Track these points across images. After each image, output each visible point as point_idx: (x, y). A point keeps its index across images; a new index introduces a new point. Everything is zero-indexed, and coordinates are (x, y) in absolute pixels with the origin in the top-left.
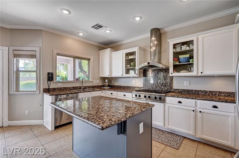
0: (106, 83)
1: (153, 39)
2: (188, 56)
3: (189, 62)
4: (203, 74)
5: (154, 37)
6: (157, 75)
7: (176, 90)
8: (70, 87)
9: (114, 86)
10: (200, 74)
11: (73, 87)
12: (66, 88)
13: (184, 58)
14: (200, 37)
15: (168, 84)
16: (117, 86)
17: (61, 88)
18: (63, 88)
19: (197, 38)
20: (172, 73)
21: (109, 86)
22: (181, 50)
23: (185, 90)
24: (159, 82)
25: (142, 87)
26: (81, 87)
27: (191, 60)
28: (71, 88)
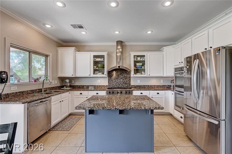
0: (68, 83)
1: (119, 47)
2: (141, 64)
3: (142, 68)
4: (150, 76)
5: (120, 46)
6: (120, 75)
7: (133, 86)
8: (27, 91)
9: (74, 86)
10: (148, 76)
11: (32, 91)
12: (23, 93)
13: (139, 65)
14: (148, 54)
15: (128, 82)
16: (79, 86)
17: (16, 93)
18: (19, 92)
19: (147, 54)
20: (133, 74)
21: (70, 86)
22: (137, 60)
23: (138, 86)
24: (121, 81)
25: (108, 85)
26: (41, 90)
27: (143, 67)
28: (29, 91)
